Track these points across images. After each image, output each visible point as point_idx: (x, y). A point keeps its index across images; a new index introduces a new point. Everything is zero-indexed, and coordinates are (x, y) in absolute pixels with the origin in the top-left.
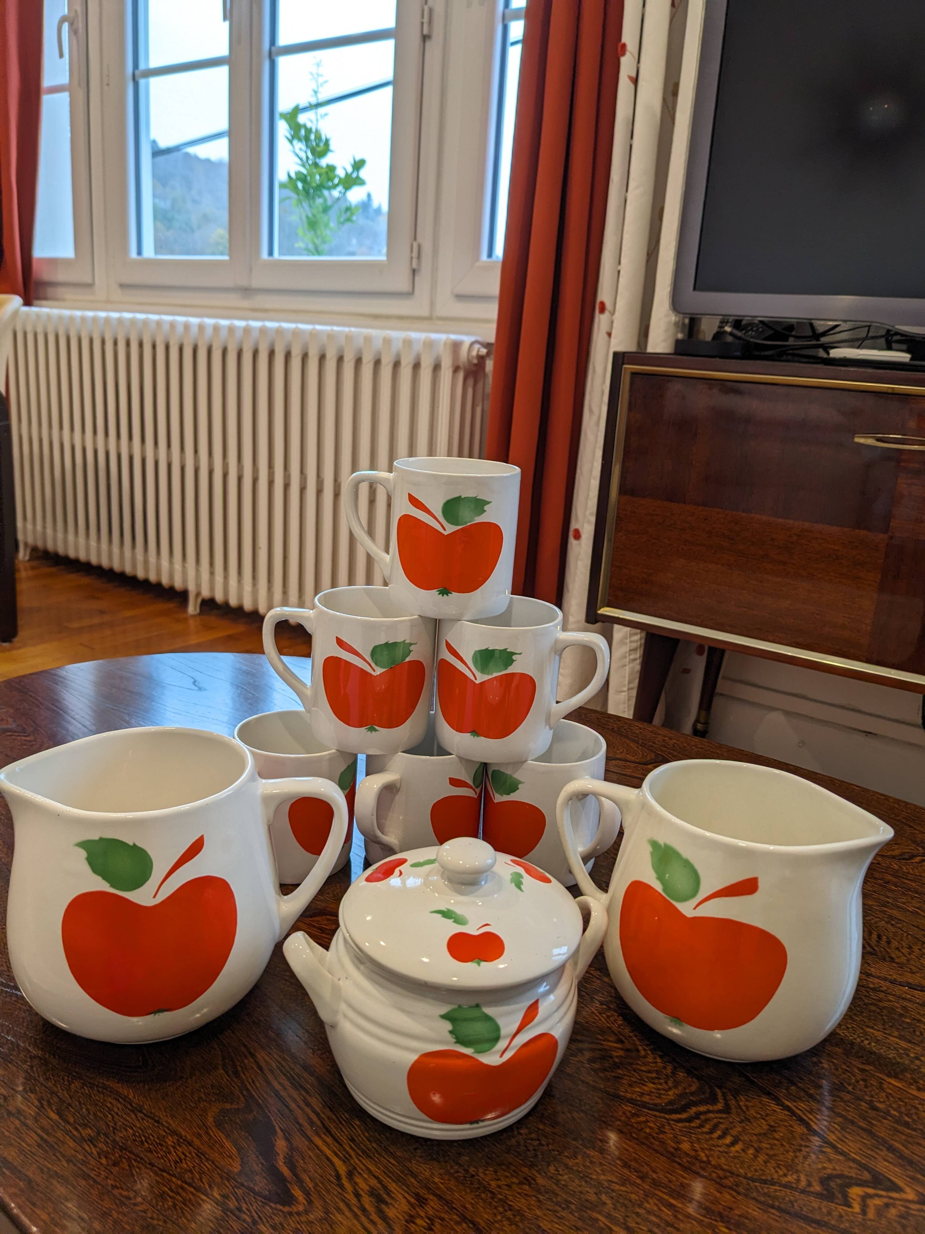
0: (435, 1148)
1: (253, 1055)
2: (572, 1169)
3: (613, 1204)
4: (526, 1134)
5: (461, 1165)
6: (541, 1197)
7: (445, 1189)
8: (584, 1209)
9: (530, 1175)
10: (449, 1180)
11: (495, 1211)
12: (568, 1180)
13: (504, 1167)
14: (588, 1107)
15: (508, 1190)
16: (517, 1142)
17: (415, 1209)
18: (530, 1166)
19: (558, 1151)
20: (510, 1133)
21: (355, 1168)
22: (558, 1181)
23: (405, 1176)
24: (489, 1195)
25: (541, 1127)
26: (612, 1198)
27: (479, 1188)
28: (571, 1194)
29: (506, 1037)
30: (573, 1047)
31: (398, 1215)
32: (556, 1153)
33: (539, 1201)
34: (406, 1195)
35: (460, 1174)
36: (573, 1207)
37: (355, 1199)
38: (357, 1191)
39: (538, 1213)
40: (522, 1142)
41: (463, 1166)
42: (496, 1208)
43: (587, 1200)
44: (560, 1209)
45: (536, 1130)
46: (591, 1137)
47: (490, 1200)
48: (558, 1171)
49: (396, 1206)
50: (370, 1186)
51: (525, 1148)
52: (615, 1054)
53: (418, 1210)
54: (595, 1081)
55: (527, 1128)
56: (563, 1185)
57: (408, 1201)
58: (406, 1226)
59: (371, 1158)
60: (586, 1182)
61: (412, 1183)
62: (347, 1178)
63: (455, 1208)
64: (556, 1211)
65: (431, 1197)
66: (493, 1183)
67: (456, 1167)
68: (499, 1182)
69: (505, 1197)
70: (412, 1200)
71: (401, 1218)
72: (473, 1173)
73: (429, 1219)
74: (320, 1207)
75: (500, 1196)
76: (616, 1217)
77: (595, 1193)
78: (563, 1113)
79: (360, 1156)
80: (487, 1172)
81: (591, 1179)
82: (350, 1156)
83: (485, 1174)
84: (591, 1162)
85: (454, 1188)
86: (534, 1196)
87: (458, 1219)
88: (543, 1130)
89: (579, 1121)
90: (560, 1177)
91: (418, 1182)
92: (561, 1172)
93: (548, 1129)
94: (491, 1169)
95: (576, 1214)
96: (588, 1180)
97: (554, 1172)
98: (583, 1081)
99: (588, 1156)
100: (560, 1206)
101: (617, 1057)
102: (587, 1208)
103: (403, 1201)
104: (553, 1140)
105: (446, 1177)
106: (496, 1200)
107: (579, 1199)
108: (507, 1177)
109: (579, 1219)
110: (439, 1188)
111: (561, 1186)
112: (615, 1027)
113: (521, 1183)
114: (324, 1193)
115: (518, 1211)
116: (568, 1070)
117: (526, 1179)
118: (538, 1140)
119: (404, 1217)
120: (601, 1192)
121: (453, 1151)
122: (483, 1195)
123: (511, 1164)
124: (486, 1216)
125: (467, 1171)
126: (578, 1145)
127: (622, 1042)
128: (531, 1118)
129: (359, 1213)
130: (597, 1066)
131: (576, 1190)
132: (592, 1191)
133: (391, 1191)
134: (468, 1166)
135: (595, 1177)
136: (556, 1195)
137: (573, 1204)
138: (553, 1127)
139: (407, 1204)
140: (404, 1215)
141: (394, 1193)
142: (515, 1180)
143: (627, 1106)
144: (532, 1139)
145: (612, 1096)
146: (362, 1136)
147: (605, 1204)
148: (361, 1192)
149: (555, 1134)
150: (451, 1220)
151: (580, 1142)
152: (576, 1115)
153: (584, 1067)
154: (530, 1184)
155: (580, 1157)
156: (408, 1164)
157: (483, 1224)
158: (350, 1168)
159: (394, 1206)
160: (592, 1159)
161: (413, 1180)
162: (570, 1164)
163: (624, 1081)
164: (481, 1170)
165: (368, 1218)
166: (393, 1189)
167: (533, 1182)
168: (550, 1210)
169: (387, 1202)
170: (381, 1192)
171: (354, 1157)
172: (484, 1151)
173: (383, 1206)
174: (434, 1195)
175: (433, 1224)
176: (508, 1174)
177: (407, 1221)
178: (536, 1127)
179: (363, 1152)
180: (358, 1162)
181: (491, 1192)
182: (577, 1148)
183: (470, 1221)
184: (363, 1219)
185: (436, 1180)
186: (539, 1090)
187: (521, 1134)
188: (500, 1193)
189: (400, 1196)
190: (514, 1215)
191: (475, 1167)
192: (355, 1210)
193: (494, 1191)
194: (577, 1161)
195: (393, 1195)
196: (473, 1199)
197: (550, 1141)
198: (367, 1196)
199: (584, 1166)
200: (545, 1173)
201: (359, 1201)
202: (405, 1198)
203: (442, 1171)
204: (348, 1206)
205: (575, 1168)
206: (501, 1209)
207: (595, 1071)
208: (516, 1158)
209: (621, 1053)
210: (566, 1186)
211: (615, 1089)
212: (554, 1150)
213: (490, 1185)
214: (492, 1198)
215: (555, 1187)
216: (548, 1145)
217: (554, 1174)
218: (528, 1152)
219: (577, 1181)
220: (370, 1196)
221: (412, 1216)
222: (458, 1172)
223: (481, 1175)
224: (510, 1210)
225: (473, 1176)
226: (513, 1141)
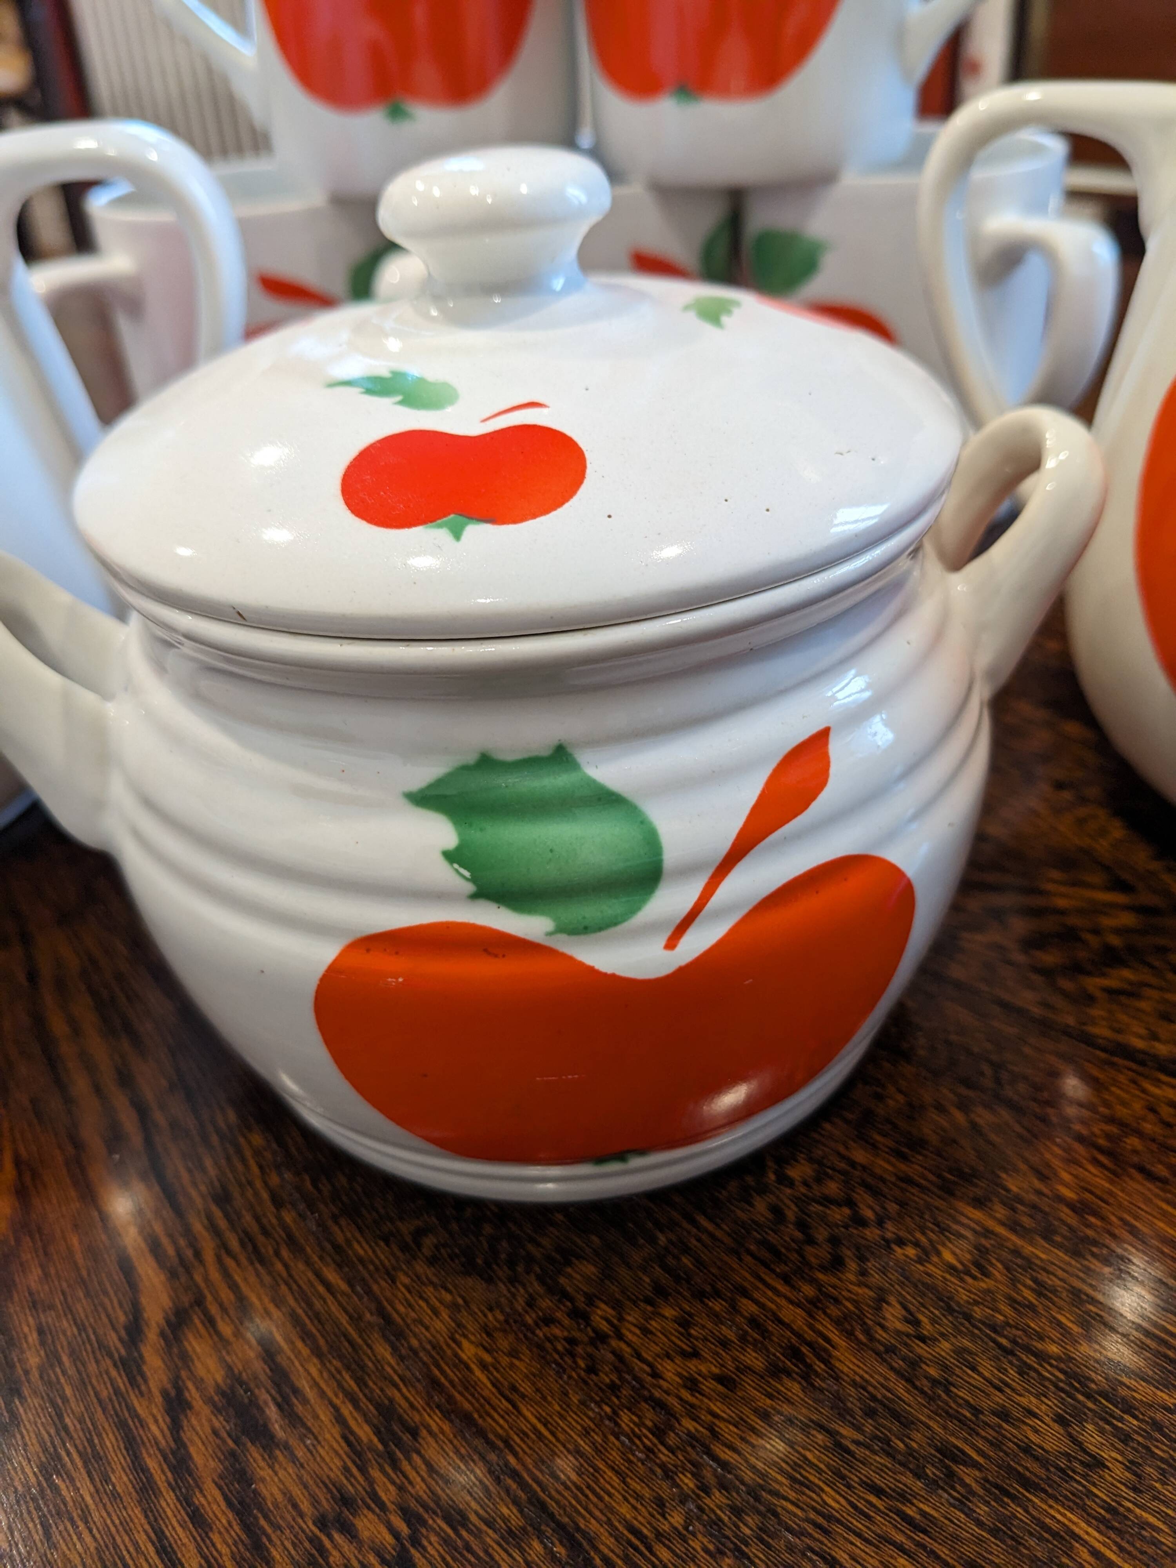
0: (488, 1229)
1: (26, 939)
2: (968, 1317)
3: (1132, 1466)
4: (805, 1184)
5: (565, 1295)
6: (846, 1431)
7: (488, 1389)
8: (1016, 1488)
9: (810, 1335)
10: (514, 1353)
11: (665, 1489)
12: (952, 1361)
13: (717, 1306)
14: (1022, 1087)
15: (724, 1398)
16: (777, 1211)
17: (363, 1470)
18: (812, 1302)
19: (917, 1244)
20: (750, 1180)
21: (199, 1302)
22: (914, 1363)
23: (360, 1332)
24: (650, 1417)
25: (860, 1155)
26: (1126, 1438)
27: (614, 1388)
28: (962, 1421)
29: (686, 871)
30: (975, 904)
31: (297, 1492)
32: (911, 1251)
33: (839, 1447)
34: (347, 1410)
35: (557, 1331)
36: (969, 1476)
37: (164, 1420)
38: (179, 1391)
39: (833, 1500)
40: (791, 1213)
41: (571, 1299)
42: (668, 1475)
43: (1027, 1450)
44: (918, 1485)
45: (843, 1165)
46: (1039, 1193)
47: (650, 1440)
48: (916, 1323)
49: (300, 1453)
50: (229, 1368)
51: (798, 1235)
52: (1107, 922)
53: (375, 1473)
54: (1046, 1005)
55: (811, 1160)
56: (934, 1382)
57: (348, 1438)
58: (313, 1540)
59: (262, 1261)
60: (1023, 1370)
61: (378, 1362)
62: (162, 1334)
63: (515, 1475)
64: (903, 1497)
65: (435, 1421)
66: (670, 1370)
67: (546, 1303)
68: (693, 1365)
69: (711, 1430)
70: (364, 1432)
71: (305, 1506)
72: (604, 1326)
73: (407, 1514)
74: (34, 1448)
75: (689, 1425)
76: (1144, 1525)
77: (1060, 1420)
78: (940, 1108)
79: (229, 1252)
80: (654, 1324)
81: (1043, 1357)
82: (198, 1254)
83: (646, 1331)
84: (1041, 1289)
85: (526, 1387)
86: (821, 1427)
87: (516, 1520)
88: (864, 1168)
89: (993, 1137)
90: (921, 1349)
91: (402, 1358)
92: (927, 1328)
93: (884, 1166)
94: (669, 1312)
95: (982, 1510)
96: (1031, 1360)
97: (899, 1326)
98: (1004, 1005)
99: (1029, 1264)
100: (919, 1474)
101: (1118, 931)
102: (1027, 1484)
103: (331, 1434)
104: (902, 1204)
105: (504, 1343)
106: (672, 1439)
107: (996, 1445)
108: (724, 1343)
109: (994, 1532)
110: (469, 1386)
111: (925, 1385)
112: (1102, 847)
113: (776, 1371)
114: (68, 1391)
115: (753, 1492)
116: (957, 972)
117: (794, 1354)
118: (850, 1203)
119: (315, 1502)
120: (1080, 1416)
121: (545, 1242)
122: (626, 1419)
123: (745, 1293)
124: (624, 1510)
125: (580, 1316)
126: (991, 1224)
127: (1122, 886)
128: (827, 1126)
129: (160, 1475)
130: (1050, 958)
131: (985, 1404)
132: (1045, 1407)
133: (296, 1391)
134: (590, 1300)
135: (1054, 1349)
136: (906, 1422)
137: (976, 1465)
138: (903, 1157)
139: (342, 1447)
140: (322, 1496)
141: (305, 1401)
142: (753, 1359)
143: (1158, 1082)
144: (827, 1201)
145: (1104, 1050)
146: (258, 1184)
147: (1098, 1464)
148: (193, 1394)
149: (908, 1180)
150: (489, 1524)
151: (1001, 1212)
152: (983, 1117)
153: (1010, 963)
154: (807, 1376)
155: (998, 1270)
156: (379, 1287)
157: (607, 1542)
158: (186, 1300)
159: (294, 1459)
160: (1043, 1277)
161: (384, 1351)
162: (963, 1296)
163: (1143, 1005)
164: (632, 1317)
165: (186, 1501)
166: (304, 1385)
167: (819, 1366)
168: (878, 1492)
169: (272, 1437)
170: (263, 1396)
171: (209, 1256)
172: (652, 1240)
173: (255, 1457)
174: (447, 1415)
175: (415, 1541)
176: (730, 1334)
177: (322, 1523)
178: (843, 1157)
179: (247, 1239)
180: (215, 1275)
181: (659, 1405)
182: (988, 1233)
183: (560, 1527)
184: (168, 1503)
185: (469, 1351)
186: (856, 1038)
187: (791, 1183)
188: (692, 1412)
189: (325, 1416)
190: (737, 1511)
191: (617, 1305)
192: (152, 1464)
193: (672, 1401)
194: (985, 1284)
195: (299, 1408)
196: (586, 1433)
197: (893, 1207)
198: (206, 1411)
199: (1013, 1302)
200: (867, 1332)
201: (176, 1427)
202: (340, 1419)
203: (494, 1318)
204: (131, 1445)
205: (978, 1312)
206: (688, 1482)
207: (1047, 973)
208: (762, 1272)
209: (1128, 919)
210: (947, 1386)
211: (1114, 1030)
212: (901, 1242)
213: (656, 1375)
214: (659, 1433)
215: (901, 1388)
216: (880, 1223)
217: (898, 1333)
218: (809, 1250)
219: (987, 1367)
220: (217, 1410)
221: (346, 1501)
222: (548, 1321)
223: (632, 1334)
224: (724, 1486)
225: (600, 1338)
226: (761, 1206)
